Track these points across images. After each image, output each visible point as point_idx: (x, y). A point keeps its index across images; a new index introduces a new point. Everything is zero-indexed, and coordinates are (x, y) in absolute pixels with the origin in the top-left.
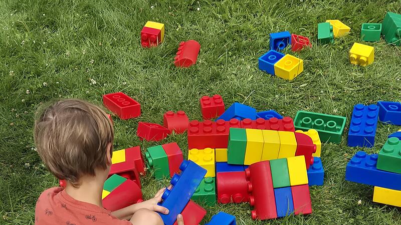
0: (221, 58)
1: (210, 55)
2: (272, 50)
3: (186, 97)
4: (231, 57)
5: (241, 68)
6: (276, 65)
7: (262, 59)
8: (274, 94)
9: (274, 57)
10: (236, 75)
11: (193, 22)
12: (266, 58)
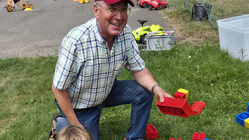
0: (216, 113)
1: (209, 110)
2: (246, 112)
3: (187, 132)
4: (221, 113)
5: (226, 120)
6: (245, 120)
7: (238, 116)
8: (240, 137)
9: (246, 116)
10: (221, 123)
11: (207, 92)
12: (241, 116)
